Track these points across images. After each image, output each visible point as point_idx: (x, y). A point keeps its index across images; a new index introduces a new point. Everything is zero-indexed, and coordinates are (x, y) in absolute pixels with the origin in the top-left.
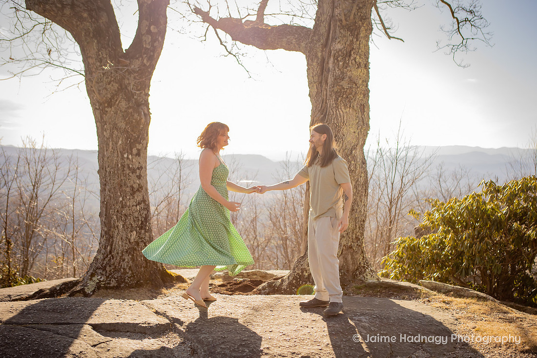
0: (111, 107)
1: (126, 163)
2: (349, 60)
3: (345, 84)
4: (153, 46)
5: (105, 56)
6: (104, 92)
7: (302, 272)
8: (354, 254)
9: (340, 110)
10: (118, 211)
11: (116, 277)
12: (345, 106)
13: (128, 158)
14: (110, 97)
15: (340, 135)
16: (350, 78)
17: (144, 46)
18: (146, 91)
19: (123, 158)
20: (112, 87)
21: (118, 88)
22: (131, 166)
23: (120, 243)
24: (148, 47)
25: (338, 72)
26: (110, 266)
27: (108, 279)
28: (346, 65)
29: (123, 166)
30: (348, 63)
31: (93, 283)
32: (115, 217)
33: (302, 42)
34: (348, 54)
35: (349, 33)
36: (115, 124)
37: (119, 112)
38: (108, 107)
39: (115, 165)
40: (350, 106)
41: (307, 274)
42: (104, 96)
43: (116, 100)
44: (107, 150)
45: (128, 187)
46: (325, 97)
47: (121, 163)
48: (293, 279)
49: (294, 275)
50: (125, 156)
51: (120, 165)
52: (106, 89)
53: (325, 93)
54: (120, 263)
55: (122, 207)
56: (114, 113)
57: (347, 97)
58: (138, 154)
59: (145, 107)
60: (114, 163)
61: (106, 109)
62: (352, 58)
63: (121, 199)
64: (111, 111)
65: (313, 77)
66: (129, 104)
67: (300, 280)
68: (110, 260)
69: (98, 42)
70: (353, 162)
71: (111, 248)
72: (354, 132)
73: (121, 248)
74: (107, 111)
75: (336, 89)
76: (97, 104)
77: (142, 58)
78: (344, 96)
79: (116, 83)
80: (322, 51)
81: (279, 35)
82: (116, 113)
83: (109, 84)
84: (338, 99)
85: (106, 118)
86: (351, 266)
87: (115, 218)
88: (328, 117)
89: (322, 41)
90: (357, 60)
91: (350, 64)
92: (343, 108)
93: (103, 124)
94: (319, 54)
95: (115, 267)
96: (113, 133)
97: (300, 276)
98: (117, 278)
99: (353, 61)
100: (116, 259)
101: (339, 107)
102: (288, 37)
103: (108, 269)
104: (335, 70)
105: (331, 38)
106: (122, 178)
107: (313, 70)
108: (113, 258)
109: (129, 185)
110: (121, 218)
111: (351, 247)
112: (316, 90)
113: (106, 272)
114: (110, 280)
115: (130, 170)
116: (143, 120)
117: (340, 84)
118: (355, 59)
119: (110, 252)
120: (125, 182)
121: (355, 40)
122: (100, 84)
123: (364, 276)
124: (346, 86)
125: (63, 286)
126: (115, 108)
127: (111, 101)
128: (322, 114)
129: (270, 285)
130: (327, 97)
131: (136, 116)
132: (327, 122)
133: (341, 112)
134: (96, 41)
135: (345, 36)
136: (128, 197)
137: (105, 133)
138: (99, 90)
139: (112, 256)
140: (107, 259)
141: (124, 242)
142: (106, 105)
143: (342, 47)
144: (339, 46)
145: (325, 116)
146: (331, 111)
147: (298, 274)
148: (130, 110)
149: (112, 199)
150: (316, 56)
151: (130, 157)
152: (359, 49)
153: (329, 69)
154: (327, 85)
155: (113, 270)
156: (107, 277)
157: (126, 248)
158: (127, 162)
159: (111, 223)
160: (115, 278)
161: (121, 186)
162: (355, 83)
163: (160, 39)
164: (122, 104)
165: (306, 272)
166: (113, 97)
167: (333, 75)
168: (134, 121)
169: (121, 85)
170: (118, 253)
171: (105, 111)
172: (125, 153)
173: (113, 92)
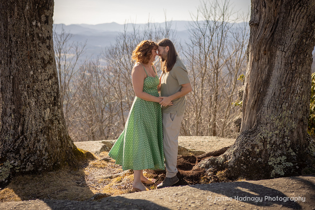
1: (35, 32)
7: (253, 148)
10: (28, 87)
11: (32, 160)
13: (37, 26)
19: (31, 26)
22: (40, 35)
23: (33, 122)
26: (24, 149)
27: (23, 164)
29: (32, 35)
31: (6, 169)
32: (25, 93)
39: (23, 33)
41: (258, 150)
45: (38, 59)
47: (30, 31)
48: (242, 155)
49: (243, 151)
50: (34, 23)
51: (28, 34)
54: (34, 144)
55: (34, 82)
58: (47, 22)
60: (22, 31)
63: (32, 73)
67: (250, 157)
68: (22, 142)
71: (23, 128)
73: (34, 128)
87: (26, 95)
95: (30, 149)
97: (250, 152)
98: (34, 162)
100: (30, 141)
103: (22, 152)
106: (32, 48)
108: (26, 139)
109: (39, 56)
110: (33, 94)
113: (20, 155)
114: (25, 165)
115: (39, 40)
119: (22, 133)
120: (35, 54)
129: (213, 163)
136: (39, 71)
139: (25, 137)
140: (19, 141)
141: (38, 121)
147: (248, 150)
149: (21, 73)
151: (39, 24)
155: (27, 153)
156: (22, 161)
157: (41, 127)
158: (36, 30)
159: (21, 100)
160: (31, 162)
161: (31, 58)
170: (31, 134)
172: (33, 20)
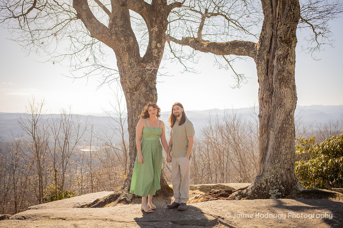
0: (137, 91)
2: (286, 60)
3: (285, 74)
4: (158, 55)
5: (133, 62)
6: (133, 82)
7: (261, 185)
8: (291, 173)
9: (282, 89)
12: (285, 87)
14: (136, 85)
15: (283, 104)
16: (287, 70)
17: (154, 55)
18: (155, 81)
20: (138, 80)
21: (141, 80)
24: (156, 56)
25: (280, 67)
28: (285, 63)
30: (286, 62)
31: (131, 195)
33: (251, 50)
34: (286, 57)
35: (286, 45)
36: (139, 101)
37: (141, 93)
40: (288, 87)
41: (264, 186)
42: (133, 85)
43: (140, 87)
44: (135, 116)
46: (271, 82)
48: (255, 189)
49: (256, 187)
52: (134, 81)
53: (271, 79)
56: (139, 95)
57: (286, 82)
59: (155, 90)
61: (134, 92)
62: (288, 59)
64: (137, 93)
65: (262, 70)
66: (147, 89)
67: (260, 190)
69: (129, 54)
70: (290, 119)
72: (291, 102)
74: (135, 94)
75: (279, 77)
76: (128, 89)
77: (153, 62)
78: (285, 81)
79: (140, 77)
80: (267, 55)
81: (233, 47)
82: (140, 94)
83: (136, 78)
84: (281, 83)
85: (134, 97)
86: (290, 181)
88: (275, 94)
89: (267, 50)
90: (291, 60)
91: (287, 63)
92: (284, 88)
93: (132, 101)
94: (265, 57)
96: (138, 106)
97: (259, 187)
99: (289, 61)
101: (282, 88)
102: (240, 48)
104: (278, 66)
105: (273, 48)
107: (262, 67)
111: (289, 169)
112: (264, 78)
116: (155, 98)
117: (282, 74)
118: (290, 60)
121: (290, 49)
122: (130, 78)
123: (296, 186)
124: (286, 75)
125: (111, 197)
126: (139, 92)
127: (137, 88)
128: (270, 92)
129: (240, 193)
130: (272, 82)
131: (151, 95)
132: (274, 96)
133: (283, 91)
134: (128, 53)
135: (283, 47)
137: (133, 106)
138: (130, 82)
142: (134, 90)
143: (282, 53)
144: (280, 53)
145: (272, 93)
146: (276, 90)
147: (258, 186)
148: (148, 93)
150: (264, 59)
152: (292, 53)
153: (273, 66)
154: (273, 75)
162: (290, 73)
163: (162, 51)
164: (143, 89)
165: (264, 185)
166: (138, 85)
167: (277, 69)
168: (150, 99)
169: (142, 78)
171: (133, 93)
173: (138, 82)
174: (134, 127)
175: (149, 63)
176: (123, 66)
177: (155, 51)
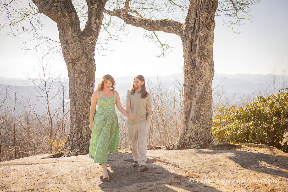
0: (79, 62)
1: (87, 91)
2: (206, 41)
4: (97, 30)
5: (76, 36)
6: (76, 54)
7: (185, 141)
8: (209, 131)
10: (84, 115)
11: (85, 149)
12: (205, 62)
13: (88, 88)
14: (78, 56)
15: (203, 75)
16: (207, 49)
17: (93, 30)
18: (93, 53)
19: (85, 88)
20: (80, 52)
21: (82, 52)
22: (89, 92)
23: (86, 132)
24: (95, 30)
25: (201, 46)
27: (81, 151)
28: (205, 43)
29: (86, 92)
31: (74, 153)
32: (82, 118)
33: (178, 30)
34: (206, 38)
36: (81, 70)
37: (83, 64)
38: (77, 62)
39: (82, 91)
40: (207, 62)
41: (187, 142)
42: (76, 56)
43: (82, 58)
44: (76, 84)
45: (88, 103)
47: (85, 90)
49: (181, 143)
50: (87, 87)
51: (84, 92)
52: (76, 52)
53: (194, 56)
54: (86, 142)
55: (86, 113)
56: (80, 65)
58: (92, 86)
59: (94, 61)
60: (81, 90)
61: (76, 63)
63: (85, 109)
64: (79, 63)
65: (187, 48)
66: (87, 60)
67: (184, 145)
68: (81, 141)
69: (72, 28)
70: (209, 88)
71: (81, 134)
72: (209, 74)
73: (86, 134)
75: (201, 54)
76: (71, 60)
77: (92, 36)
78: (205, 57)
79: (81, 49)
81: (162, 25)
82: (81, 65)
83: (78, 50)
84: (202, 59)
85: (76, 67)
87: (83, 119)
88: (197, 67)
89: (191, 31)
91: (207, 43)
93: (74, 70)
94: (190, 37)
95: (84, 144)
96: (80, 75)
97: (184, 143)
98: (86, 150)
100: (84, 140)
101: (202, 63)
102: (168, 26)
103: (81, 145)
105: (196, 29)
106: (86, 98)
107: (187, 45)
108: (83, 140)
109: (89, 102)
110: (86, 119)
112: (188, 54)
113: (80, 147)
114: (82, 151)
115: (89, 94)
116: (94, 68)
117: (203, 52)
118: (209, 40)
119: (81, 137)
120: (87, 101)
122: (73, 50)
124: (205, 53)
126: (81, 62)
127: (79, 59)
128: (193, 66)
130: (195, 58)
131: (91, 66)
132: (196, 70)
133: (203, 65)
134: (71, 28)
136: (89, 108)
137: (75, 75)
138: (73, 53)
139: (82, 138)
140: (79, 140)
141: (88, 131)
142: (76, 61)
143: (203, 34)
145: (195, 67)
146: (198, 64)
148: (88, 63)
149: (81, 109)
150: (188, 38)
151: (89, 87)
152: (211, 35)
153: (196, 44)
154: (196, 52)
155: (83, 146)
156: (81, 149)
157: (89, 134)
158: (88, 90)
159: (80, 121)
160: (85, 150)
161: (85, 102)
162: (209, 51)
164: (84, 60)
166: (80, 57)
167: (199, 47)
168: (90, 69)
169: (83, 50)
170: (85, 137)
171: (76, 64)
172: (86, 85)
173: (80, 54)
174: (76, 93)
175: (89, 36)
176: (67, 39)
177: (95, 26)
